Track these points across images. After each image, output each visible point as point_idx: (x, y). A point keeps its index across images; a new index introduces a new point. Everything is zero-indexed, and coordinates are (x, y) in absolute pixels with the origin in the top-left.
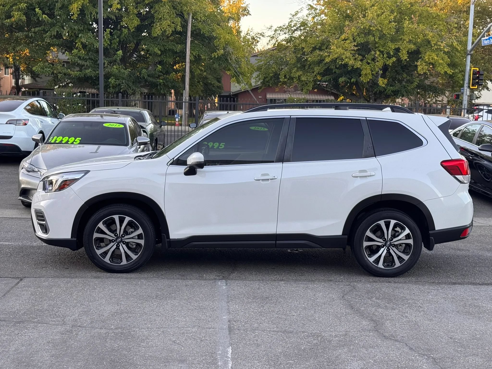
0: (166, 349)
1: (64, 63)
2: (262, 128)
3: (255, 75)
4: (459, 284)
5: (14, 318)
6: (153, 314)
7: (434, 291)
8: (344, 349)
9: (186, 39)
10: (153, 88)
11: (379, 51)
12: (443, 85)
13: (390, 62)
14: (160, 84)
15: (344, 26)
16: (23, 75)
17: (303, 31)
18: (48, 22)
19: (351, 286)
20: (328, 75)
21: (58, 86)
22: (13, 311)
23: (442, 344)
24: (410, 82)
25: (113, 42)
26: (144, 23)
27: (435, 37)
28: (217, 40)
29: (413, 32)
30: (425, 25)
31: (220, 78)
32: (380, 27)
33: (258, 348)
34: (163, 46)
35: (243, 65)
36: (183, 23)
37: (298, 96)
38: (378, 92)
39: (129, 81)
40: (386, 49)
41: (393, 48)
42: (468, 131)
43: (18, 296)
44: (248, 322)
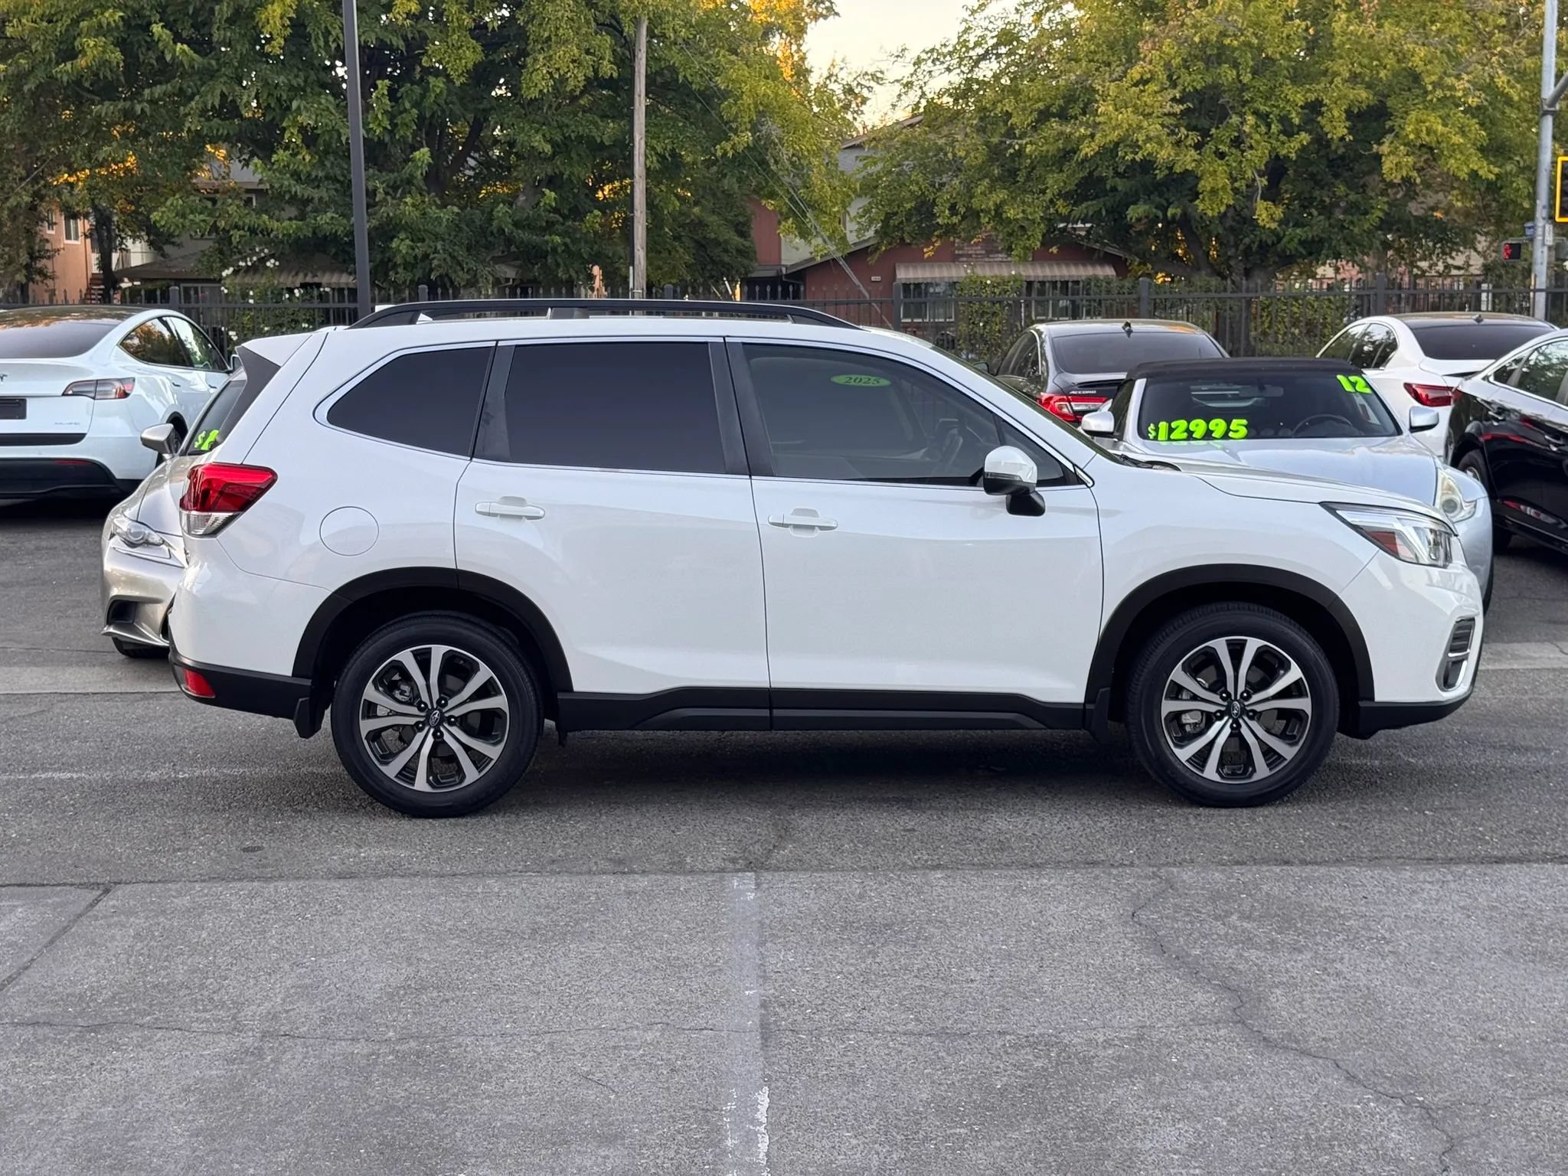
0: (559, 1102)
1: (249, 195)
2: (873, 378)
3: (856, 207)
4: (1514, 860)
5: (81, 1014)
6: (519, 990)
7: (1429, 886)
8: (1134, 1085)
9: (632, 103)
10: (533, 265)
11: (1256, 113)
12: (1467, 214)
13: (1291, 148)
14: (554, 250)
15: (1140, 36)
16: (122, 238)
17: (1005, 61)
18: (193, 67)
19: (1161, 878)
20: (1092, 200)
21: (231, 269)
22: (78, 992)
23: (1452, 1059)
24: (1359, 209)
25: (398, 121)
26: (495, 56)
27: (1436, 62)
28: (731, 100)
29: (1362, 47)
30: (1403, 24)
31: (744, 224)
32: (1255, 34)
33: (853, 1091)
34: (560, 127)
35: (816, 178)
36: (619, 49)
37: (996, 271)
38: (1255, 247)
39: (455, 244)
40: (1277, 107)
41: (1300, 103)
42: (1546, 363)
43: (94, 944)
44: (825, 1007)
